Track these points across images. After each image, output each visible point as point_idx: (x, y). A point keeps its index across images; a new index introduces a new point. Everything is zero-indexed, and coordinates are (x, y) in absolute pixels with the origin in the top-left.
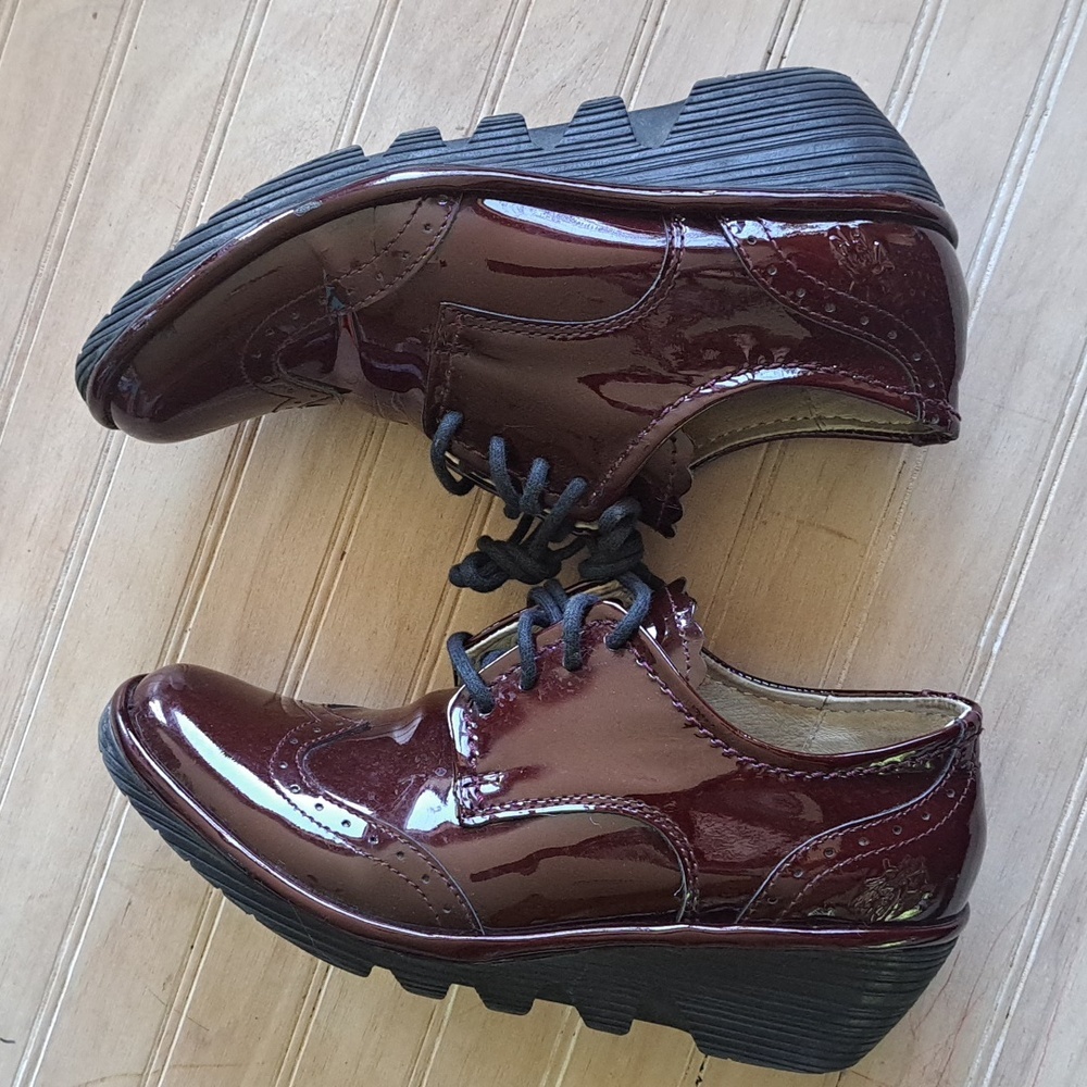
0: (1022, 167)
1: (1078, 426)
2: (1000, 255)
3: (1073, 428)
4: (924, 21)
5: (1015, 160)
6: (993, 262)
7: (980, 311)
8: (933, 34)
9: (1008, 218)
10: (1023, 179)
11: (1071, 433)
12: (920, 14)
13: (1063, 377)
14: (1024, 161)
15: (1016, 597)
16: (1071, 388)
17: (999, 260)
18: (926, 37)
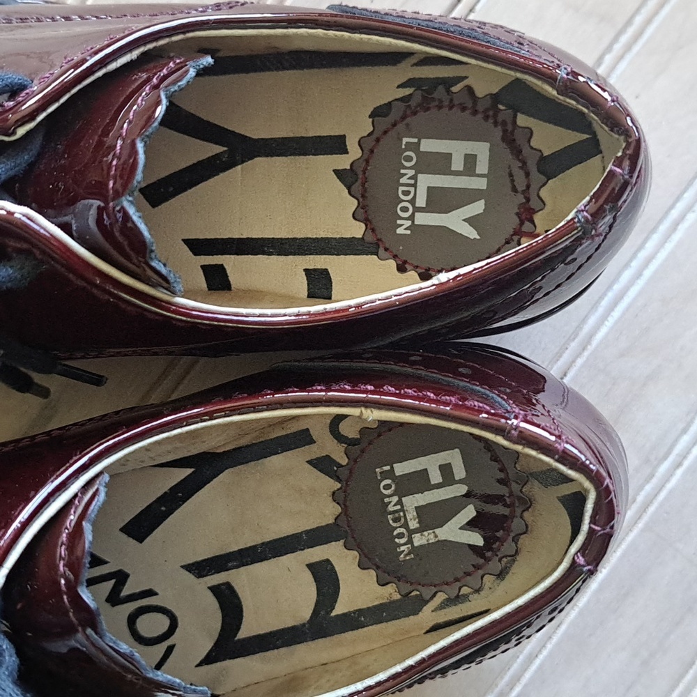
0: (678, 224)
1: (646, 518)
2: (627, 309)
3: (639, 518)
4: (630, 31)
5: (675, 213)
6: (617, 313)
7: (585, 362)
8: (636, 48)
9: (647, 273)
10: (677, 237)
11: (636, 523)
12: (629, 22)
13: (647, 461)
14: (682, 218)
15: (524, 680)
16: (652, 476)
17: (624, 314)
18: (628, 47)
